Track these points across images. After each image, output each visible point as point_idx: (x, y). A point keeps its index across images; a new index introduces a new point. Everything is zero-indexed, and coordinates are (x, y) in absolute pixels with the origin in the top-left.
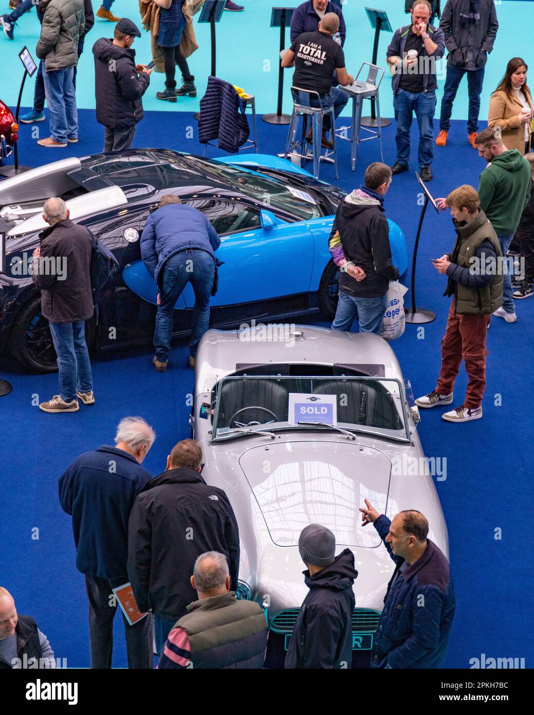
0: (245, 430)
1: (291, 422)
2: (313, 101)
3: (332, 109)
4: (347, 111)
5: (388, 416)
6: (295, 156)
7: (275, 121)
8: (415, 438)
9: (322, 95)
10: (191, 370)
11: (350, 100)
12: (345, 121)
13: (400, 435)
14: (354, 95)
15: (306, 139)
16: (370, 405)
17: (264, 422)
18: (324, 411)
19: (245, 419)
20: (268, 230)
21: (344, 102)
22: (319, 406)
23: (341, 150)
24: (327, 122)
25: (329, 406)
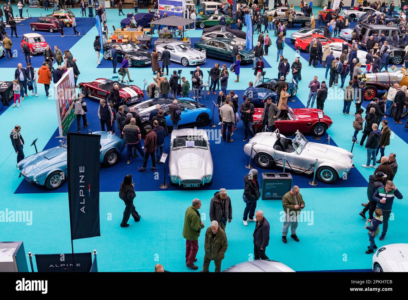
0: (178, 148)
1: (186, 146)
2: (197, 88)
3: (200, 89)
4: (203, 89)
5: (205, 144)
6: (194, 97)
7: (192, 91)
8: (209, 148)
9: (198, 87)
10: (170, 138)
11: (204, 87)
12: (203, 91)
13: (206, 148)
14: (204, 86)
15: (196, 94)
16: (202, 143)
17: (182, 146)
18: (192, 144)
19: (179, 146)
20: (186, 111)
21: (203, 87)
22: (191, 143)
23: (203, 96)
24: (200, 91)
25: (193, 143)
